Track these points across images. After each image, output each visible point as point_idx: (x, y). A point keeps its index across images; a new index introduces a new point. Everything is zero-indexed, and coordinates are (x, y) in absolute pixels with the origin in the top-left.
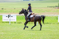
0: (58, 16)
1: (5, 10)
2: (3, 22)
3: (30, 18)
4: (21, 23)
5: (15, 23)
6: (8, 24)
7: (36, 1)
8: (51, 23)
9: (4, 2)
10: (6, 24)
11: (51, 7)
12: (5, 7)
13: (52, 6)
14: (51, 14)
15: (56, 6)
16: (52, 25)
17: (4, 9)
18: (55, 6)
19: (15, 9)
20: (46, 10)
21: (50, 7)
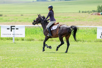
0: (97, 28)
1: (4, 18)
2: (2, 39)
3: (51, 31)
4: (33, 40)
5: (23, 40)
6: (10, 41)
7: (60, 2)
8: (85, 40)
9: (4, 3)
10: (7, 41)
11: (85, 12)
12: (6, 11)
13: (87, 11)
14: (84, 25)
15: (93, 11)
16: (86, 43)
17: (3, 15)
18: (91, 10)
19: (22, 15)
20: (76, 18)
21: (83, 12)
